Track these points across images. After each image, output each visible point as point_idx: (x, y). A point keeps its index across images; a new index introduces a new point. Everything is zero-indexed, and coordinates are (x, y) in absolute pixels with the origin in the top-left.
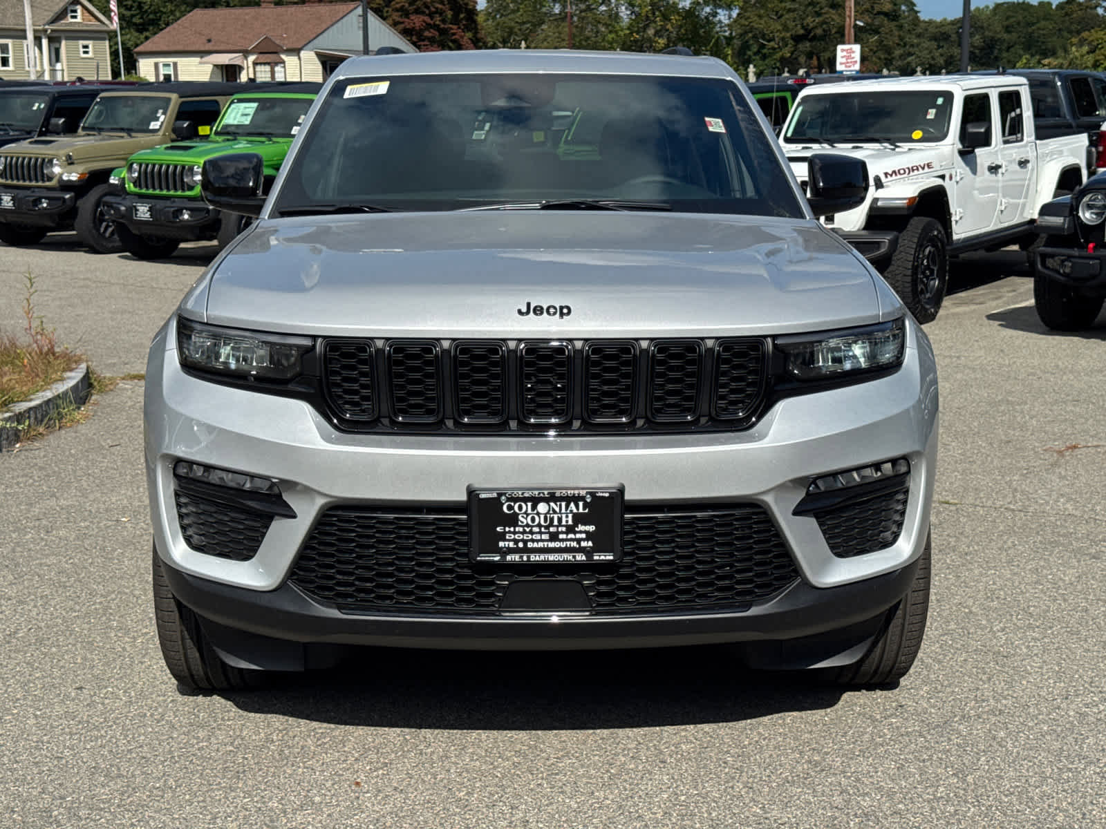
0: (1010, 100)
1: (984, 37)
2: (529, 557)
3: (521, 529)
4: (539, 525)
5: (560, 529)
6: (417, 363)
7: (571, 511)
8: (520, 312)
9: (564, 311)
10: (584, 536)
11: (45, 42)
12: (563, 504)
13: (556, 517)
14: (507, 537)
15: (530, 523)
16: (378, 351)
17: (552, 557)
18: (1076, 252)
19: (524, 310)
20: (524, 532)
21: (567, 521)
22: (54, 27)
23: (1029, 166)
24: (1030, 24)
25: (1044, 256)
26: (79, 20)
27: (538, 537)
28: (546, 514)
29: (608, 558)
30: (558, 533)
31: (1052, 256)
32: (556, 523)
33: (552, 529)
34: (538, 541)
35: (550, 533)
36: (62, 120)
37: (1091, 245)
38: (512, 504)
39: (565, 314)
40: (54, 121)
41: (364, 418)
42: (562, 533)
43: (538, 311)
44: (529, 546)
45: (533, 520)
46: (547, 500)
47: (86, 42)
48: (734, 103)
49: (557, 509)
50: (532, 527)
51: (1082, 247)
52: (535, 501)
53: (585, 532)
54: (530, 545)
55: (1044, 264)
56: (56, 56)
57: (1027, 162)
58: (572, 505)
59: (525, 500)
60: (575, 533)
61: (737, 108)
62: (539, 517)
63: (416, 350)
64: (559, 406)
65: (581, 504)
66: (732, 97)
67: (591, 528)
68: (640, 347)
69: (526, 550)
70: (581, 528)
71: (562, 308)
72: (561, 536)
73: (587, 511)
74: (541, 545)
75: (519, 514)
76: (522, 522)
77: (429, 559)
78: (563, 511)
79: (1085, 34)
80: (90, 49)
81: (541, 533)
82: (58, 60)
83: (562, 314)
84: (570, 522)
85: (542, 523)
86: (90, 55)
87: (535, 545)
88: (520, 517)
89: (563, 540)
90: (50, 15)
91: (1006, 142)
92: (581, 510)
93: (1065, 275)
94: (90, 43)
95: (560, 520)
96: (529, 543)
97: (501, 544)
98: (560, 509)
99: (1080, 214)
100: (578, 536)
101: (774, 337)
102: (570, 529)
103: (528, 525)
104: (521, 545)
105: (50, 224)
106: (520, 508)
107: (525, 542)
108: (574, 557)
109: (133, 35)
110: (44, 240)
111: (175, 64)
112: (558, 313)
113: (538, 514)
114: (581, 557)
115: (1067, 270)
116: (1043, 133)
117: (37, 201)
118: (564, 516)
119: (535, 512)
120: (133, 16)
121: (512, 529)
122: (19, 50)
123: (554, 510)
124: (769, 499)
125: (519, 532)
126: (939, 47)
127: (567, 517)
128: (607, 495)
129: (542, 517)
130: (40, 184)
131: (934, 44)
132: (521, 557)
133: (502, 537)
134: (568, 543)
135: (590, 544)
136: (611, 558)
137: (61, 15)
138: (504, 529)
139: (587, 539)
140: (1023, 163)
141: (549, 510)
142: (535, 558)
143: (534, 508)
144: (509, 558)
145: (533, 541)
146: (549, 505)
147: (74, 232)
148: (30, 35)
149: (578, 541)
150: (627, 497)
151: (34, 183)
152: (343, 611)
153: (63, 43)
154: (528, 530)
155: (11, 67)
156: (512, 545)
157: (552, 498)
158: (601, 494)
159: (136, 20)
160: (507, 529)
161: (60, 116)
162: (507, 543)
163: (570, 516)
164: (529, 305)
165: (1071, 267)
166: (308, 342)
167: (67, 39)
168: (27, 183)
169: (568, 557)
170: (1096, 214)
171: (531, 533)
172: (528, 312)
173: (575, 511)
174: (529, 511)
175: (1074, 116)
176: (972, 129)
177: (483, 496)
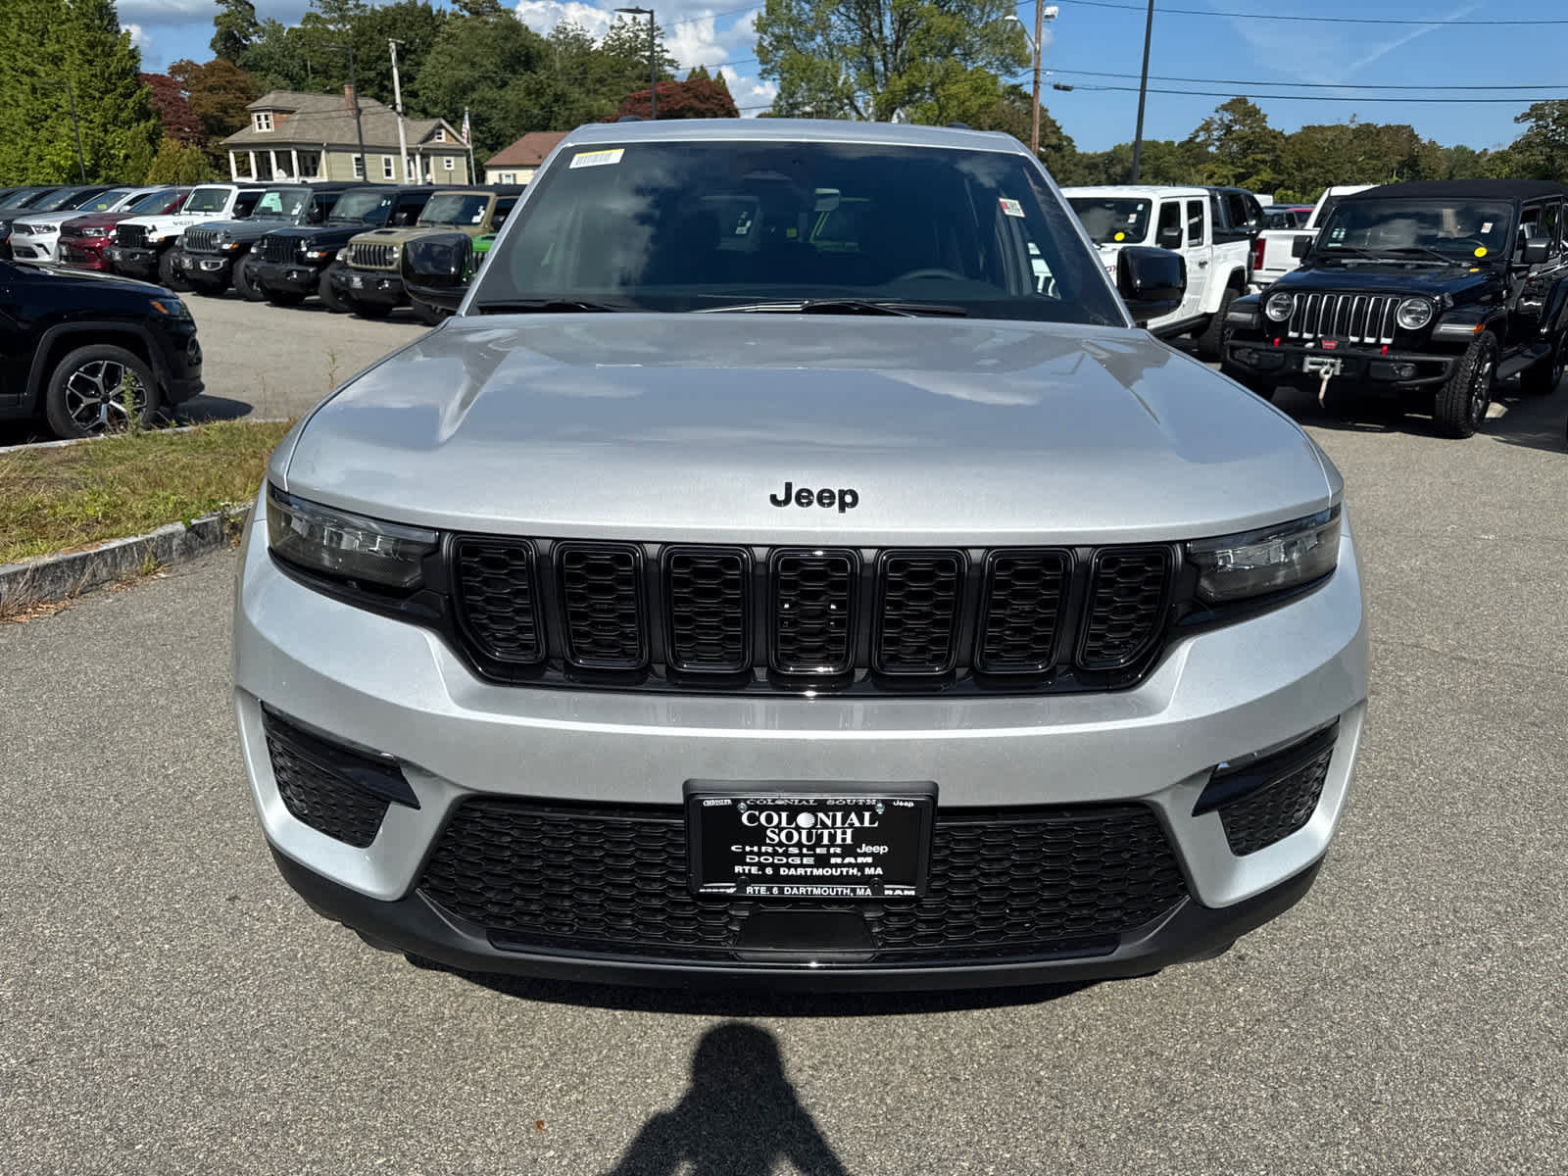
0: (1195, 208)
1: (1123, 168)
2: (781, 890)
3: (770, 850)
4: (799, 845)
5: (832, 850)
6: (607, 580)
7: (851, 825)
8: (774, 499)
9: (846, 500)
10: (869, 860)
11: (418, 158)
12: (839, 815)
13: (826, 833)
14: (748, 860)
15: (785, 841)
16: (541, 557)
17: (818, 891)
18: (1262, 346)
19: (781, 497)
20: (775, 854)
21: (844, 840)
22: (425, 146)
23: (1207, 266)
24: (1157, 159)
25: (1233, 349)
26: (443, 140)
27: (797, 861)
28: (810, 829)
29: (906, 893)
30: (829, 855)
31: (1239, 348)
32: (826, 841)
33: (818, 851)
34: (796, 867)
35: (815, 855)
36: (405, 215)
37: (1277, 340)
38: (757, 813)
39: (847, 505)
40: (398, 215)
41: (522, 659)
42: (836, 855)
43: (804, 498)
44: (782, 873)
45: (789, 837)
46: (812, 810)
47: (449, 158)
48: (1032, 184)
49: (829, 823)
50: (788, 846)
51: (1267, 341)
52: (793, 811)
53: (872, 854)
54: (783, 871)
55: (1232, 356)
56: (426, 169)
57: (1206, 263)
58: (853, 816)
59: (778, 809)
60: (856, 856)
61: (1035, 188)
62: (800, 834)
63: (605, 559)
64: (833, 649)
65: (867, 815)
66: (1028, 176)
67: (882, 850)
68: (969, 558)
69: (777, 878)
70: (865, 849)
71: (842, 493)
72: (833, 861)
73: (876, 825)
74: (801, 871)
75: (767, 828)
76: (773, 840)
77: (627, 879)
78: (839, 823)
79: (1201, 167)
80: (452, 163)
81: (801, 855)
82: (428, 172)
83: (843, 507)
84: (849, 841)
85: (804, 840)
86: (452, 168)
87: (792, 871)
88: (769, 833)
89: (836, 866)
90: (420, 137)
91: (1190, 246)
92: (867, 824)
93: (1251, 366)
94: (452, 159)
95: (832, 837)
96: (782, 869)
97: (738, 869)
98: (834, 822)
99: (1267, 312)
100: (860, 860)
101: (1183, 542)
102: (848, 850)
103: (780, 844)
104: (769, 871)
105: (393, 302)
106: (769, 819)
107: (776, 867)
108: (854, 890)
109: (485, 152)
110: (391, 315)
111: (514, 175)
112: (837, 501)
113: (798, 829)
114: (863, 892)
115: (1254, 361)
116: (1219, 238)
117: (381, 282)
118: (839, 832)
119: (793, 826)
120: (486, 138)
121: (756, 849)
122: (398, 164)
123: (822, 822)
124: (1164, 801)
125: (767, 853)
126: (1090, 174)
127: (844, 833)
128: (911, 805)
129: (804, 833)
130: (383, 267)
131: (1087, 172)
132: (769, 889)
133: (740, 859)
134: (845, 870)
135: (879, 871)
136: (913, 893)
137: (429, 137)
138: (744, 848)
139: (873, 865)
140: (1202, 264)
141: (816, 823)
142: (789, 891)
143: (791, 819)
144: (749, 890)
145: (788, 866)
146: (816, 817)
147: (410, 308)
148: (404, 152)
149: (861, 867)
150: (941, 803)
151: (378, 267)
152: (497, 944)
153: (432, 158)
154: (780, 851)
155: (393, 177)
156: (754, 870)
157: (820, 807)
158: (901, 804)
159: (489, 142)
160: (748, 849)
161: (403, 212)
162: (747, 868)
163: (849, 832)
164: (789, 486)
165: (1259, 359)
166: (432, 538)
167: (435, 155)
168: (373, 267)
169: (845, 891)
170: (1281, 312)
171: (787, 855)
172: (787, 501)
173: (857, 824)
174: (784, 824)
175: (1230, 227)
176: (1167, 233)
177: (709, 803)
